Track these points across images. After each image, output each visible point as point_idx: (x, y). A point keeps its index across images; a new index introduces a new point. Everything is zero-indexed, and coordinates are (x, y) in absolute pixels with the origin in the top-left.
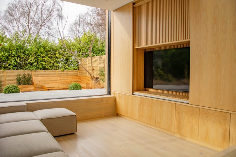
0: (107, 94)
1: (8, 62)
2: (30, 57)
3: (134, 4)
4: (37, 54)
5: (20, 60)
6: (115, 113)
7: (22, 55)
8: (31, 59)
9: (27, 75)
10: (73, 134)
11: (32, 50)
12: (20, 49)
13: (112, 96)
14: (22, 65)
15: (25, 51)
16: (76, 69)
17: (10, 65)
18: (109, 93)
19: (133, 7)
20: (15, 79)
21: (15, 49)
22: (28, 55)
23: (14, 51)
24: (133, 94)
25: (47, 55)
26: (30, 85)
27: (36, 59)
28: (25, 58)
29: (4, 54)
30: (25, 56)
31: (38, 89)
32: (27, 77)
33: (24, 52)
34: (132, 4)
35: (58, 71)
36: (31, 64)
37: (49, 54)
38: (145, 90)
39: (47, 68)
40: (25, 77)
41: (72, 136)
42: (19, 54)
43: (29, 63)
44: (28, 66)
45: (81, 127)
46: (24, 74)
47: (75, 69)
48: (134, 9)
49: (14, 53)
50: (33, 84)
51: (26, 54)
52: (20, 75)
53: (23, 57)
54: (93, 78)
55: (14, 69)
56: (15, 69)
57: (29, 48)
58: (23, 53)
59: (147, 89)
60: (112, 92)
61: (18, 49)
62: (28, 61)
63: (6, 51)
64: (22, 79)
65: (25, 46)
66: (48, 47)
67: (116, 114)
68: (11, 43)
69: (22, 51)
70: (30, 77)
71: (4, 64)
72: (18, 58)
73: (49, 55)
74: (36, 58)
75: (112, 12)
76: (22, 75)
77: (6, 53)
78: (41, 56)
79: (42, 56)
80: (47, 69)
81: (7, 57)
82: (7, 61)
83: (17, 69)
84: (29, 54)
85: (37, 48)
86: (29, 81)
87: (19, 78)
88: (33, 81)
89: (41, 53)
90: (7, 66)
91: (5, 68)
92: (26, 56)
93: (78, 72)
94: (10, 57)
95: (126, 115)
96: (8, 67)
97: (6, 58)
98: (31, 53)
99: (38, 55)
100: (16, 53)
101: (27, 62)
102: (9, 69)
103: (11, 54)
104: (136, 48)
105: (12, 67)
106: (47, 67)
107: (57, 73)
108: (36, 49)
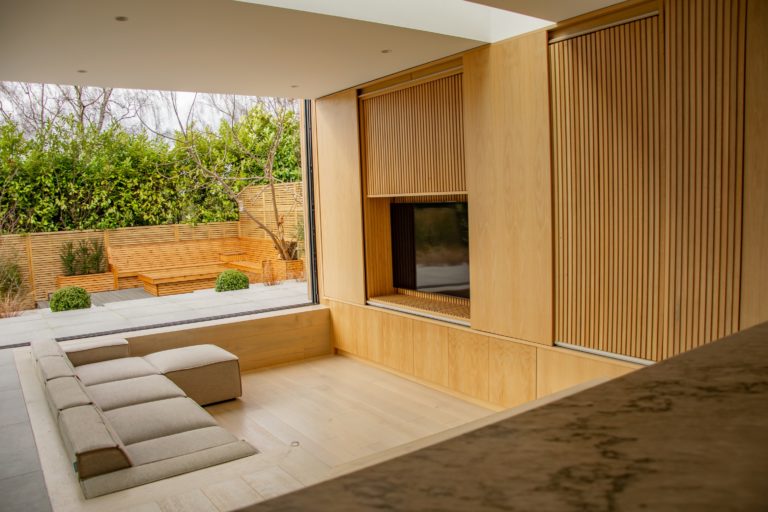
0: (311, 301)
1: (33, 212)
2: (97, 191)
3: (359, 92)
4: (116, 182)
5: (67, 202)
6: (331, 348)
7: (72, 187)
8: (100, 198)
9: (90, 246)
10: (234, 399)
11: (99, 171)
12: (66, 168)
13: (322, 306)
14: (73, 216)
15: (79, 175)
16: (232, 219)
17: (39, 218)
18: (316, 300)
19: (358, 100)
20: (58, 257)
21: (52, 171)
22: (89, 187)
23: (49, 178)
24: (367, 304)
25: (145, 182)
26: (103, 272)
27: (115, 195)
28: (81, 195)
29: (22, 189)
30: (82, 190)
31: (126, 283)
32: (92, 252)
33: (76, 179)
34: (354, 93)
35: (180, 228)
36: (101, 212)
37: (150, 178)
38: (397, 293)
39: (147, 220)
40: (85, 250)
41: (233, 404)
42: (63, 185)
43: (92, 210)
44: (92, 218)
45: (251, 384)
46: (83, 241)
47: (228, 219)
48: (361, 105)
49: (49, 183)
50: (110, 268)
51: (83, 185)
52: (71, 246)
53: (76, 195)
54: (281, 245)
55: (53, 230)
56: (56, 229)
57: (90, 166)
58: (76, 182)
59: (400, 290)
60: (322, 297)
61: (58, 171)
62: (93, 204)
63: (25, 177)
64: (77, 257)
65: (80, 158)
66: (145, 159)
67: (333, 351)
68: (38, 154)
69: (71, 175)
70: (100, 250)
71: (21, 215)
72: (62, 197)
73: (150, 181)
74: (113, 193)
75: (313, 102)
76: (76, 247)
77: (27, 184)
78: (126, 187)
79: (130, 186)
80: (147, 223)
81: (31, 198)
82: (32, 206)
83: (60, 230)
84: (92, 183)
85: (112, 163)
86: (99, 262)
87: (70, 254)
88: (111, 262)
89: (128, 177)
90: (33, 221)
91: (27, 227)
92: (85, 189)
93: (236, 226)
94: (38, 196)
95: (355, 352)
96: (34, 226)
97: (26, 199)
98: (99, 180)
99: (120, 185)
100: (55, 182)
101: (88, 207)
102: (39, 230)
103: (41, 185)
104: (370, 196)
105: (46, 223)
106: (146, 217)
107: (177, 232)
108: (112, 167)
